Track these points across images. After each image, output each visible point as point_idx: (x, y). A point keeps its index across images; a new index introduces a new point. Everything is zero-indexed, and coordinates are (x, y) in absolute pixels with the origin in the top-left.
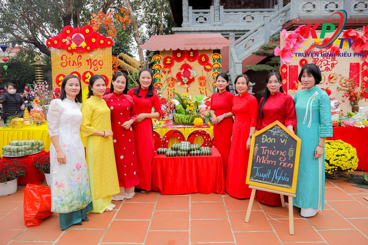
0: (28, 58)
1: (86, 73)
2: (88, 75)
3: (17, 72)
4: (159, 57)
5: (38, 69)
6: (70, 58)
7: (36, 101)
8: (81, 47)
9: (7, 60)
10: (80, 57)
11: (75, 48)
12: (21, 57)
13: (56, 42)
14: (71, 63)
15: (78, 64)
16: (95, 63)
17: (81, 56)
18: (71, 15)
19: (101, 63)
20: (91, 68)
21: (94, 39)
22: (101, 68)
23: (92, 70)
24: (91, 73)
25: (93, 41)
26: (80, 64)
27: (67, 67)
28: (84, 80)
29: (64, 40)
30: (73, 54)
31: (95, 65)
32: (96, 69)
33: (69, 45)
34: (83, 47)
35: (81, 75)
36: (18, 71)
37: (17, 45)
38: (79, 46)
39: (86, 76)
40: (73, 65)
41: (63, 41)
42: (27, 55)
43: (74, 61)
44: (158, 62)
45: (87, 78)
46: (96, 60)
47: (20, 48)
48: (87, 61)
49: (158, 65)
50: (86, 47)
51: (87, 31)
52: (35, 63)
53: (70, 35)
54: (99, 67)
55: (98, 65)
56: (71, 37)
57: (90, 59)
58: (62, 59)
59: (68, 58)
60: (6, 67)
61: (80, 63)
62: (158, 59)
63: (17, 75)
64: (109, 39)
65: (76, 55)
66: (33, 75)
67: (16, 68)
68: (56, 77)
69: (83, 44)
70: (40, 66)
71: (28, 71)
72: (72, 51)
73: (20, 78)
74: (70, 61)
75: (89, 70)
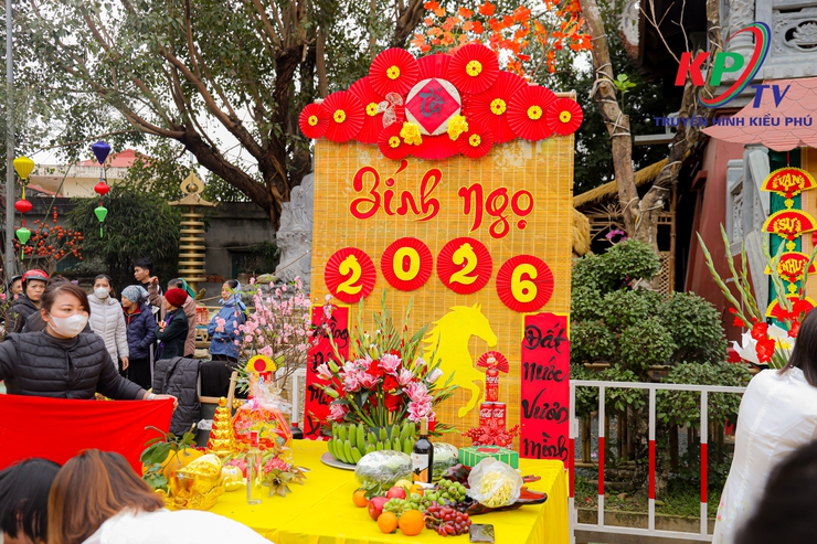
0: (159, 183)
1: (456, 244)
2: (465, 253)
3: (125, 228)
4: (797, 179)
5: (188, 219)
6: (391, 182)
7: (260, 365)
8: (446, 134)
9: (106, 190)
10: (433, 178)
11: (419, 141)
12: (139, 181)
13: (340, 116)
14: (396, 203)
15: (425, 209)
16: (500, 201)
17: (437, 174)
18: (302, 48)
19: (523, 204)
20: (477, 225)
21: (503, 104)
22: (521, 225)
23: (481, 234)
24: (478, 248)
25: (494, 110)
26: (431, 208)
27: (375, 218)
28: (445, 278)
29: (373, 109)
30: (404, 165)
31: (498, 213)
32: (499, 229)
33: (396, 129)
34: (454, 137)
35: (435, 253)
36: (128, 224)
37: (128, 145)
38: (437, 132)
39: (457, 258)
40: (402, 211)
41: (369, 112)
42: (156, 176)
43: (406, 195)
44: (789, 203)
45: (459, 268)
46: (502, 191)
47: (137, 154)
48: (464, 193)
49: (791, 215)
50: (464, 137)
51: (474, 68)
52: (184, 201)
53: (401, 86)
54: (513, 219)
55: (509, 213)
56: (405, 97)
57: (477, 188)
58: (358, 185)
59: (384, 179)
60: (101, 211)
61: (435, 202)
62: (796, 187)
63: (126, 235)
64: (565, 99)
65: (417, 168)
66: (170, 238)
67: (124, 214)
68: (326, 259)
69: (455, 125)
70: (196, 208)
71: (157, 225)
72: (401, 155)
73: (132, 244)
74: (389, 195)
75: (469, 233)
